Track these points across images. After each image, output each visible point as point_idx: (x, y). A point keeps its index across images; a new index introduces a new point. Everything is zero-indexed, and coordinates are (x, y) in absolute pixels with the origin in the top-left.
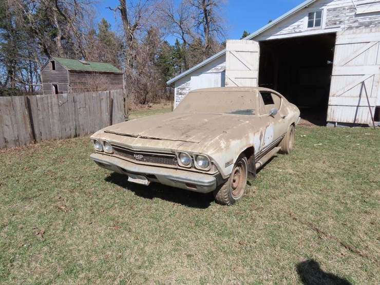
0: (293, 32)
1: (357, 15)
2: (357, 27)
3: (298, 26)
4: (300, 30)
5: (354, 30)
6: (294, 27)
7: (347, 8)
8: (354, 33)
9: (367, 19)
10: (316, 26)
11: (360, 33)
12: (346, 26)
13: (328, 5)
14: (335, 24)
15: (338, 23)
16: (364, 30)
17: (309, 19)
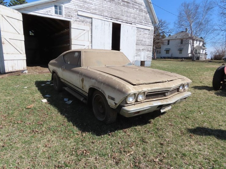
0: (47, 14)
1: (78, 15)
2: (79, 21)
3: (50, 11)
4: (51, 14)
5: (78, 22)
6: (47, 11)
7: (73, 10)
8: (78, 24)
9: (82, 18)
10: (59, 14)
11: (81, 24)
12: (75, 19)
13: (65, 4)
14: (69, 16)
15: (70, 16)
16: (82, 24)
17: (55, 9)
